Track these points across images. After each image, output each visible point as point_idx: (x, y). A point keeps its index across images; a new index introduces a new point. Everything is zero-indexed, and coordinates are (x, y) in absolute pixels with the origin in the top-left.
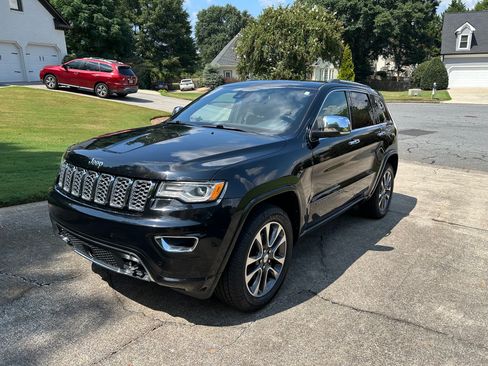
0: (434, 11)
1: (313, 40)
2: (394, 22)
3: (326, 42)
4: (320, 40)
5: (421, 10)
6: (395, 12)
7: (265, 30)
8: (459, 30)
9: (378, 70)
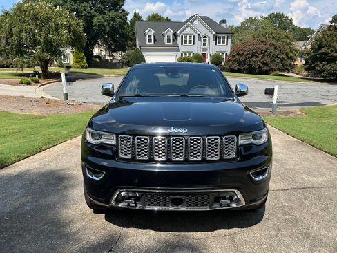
0: (126, 18)
1: (63, 32)
2: (105, 24)
3: (73, 33)
4: (69, 32)
5: (120, 17)
6: (105, 16)
7: (20, 20)
8: (146, 32)
9: (95, 55)
